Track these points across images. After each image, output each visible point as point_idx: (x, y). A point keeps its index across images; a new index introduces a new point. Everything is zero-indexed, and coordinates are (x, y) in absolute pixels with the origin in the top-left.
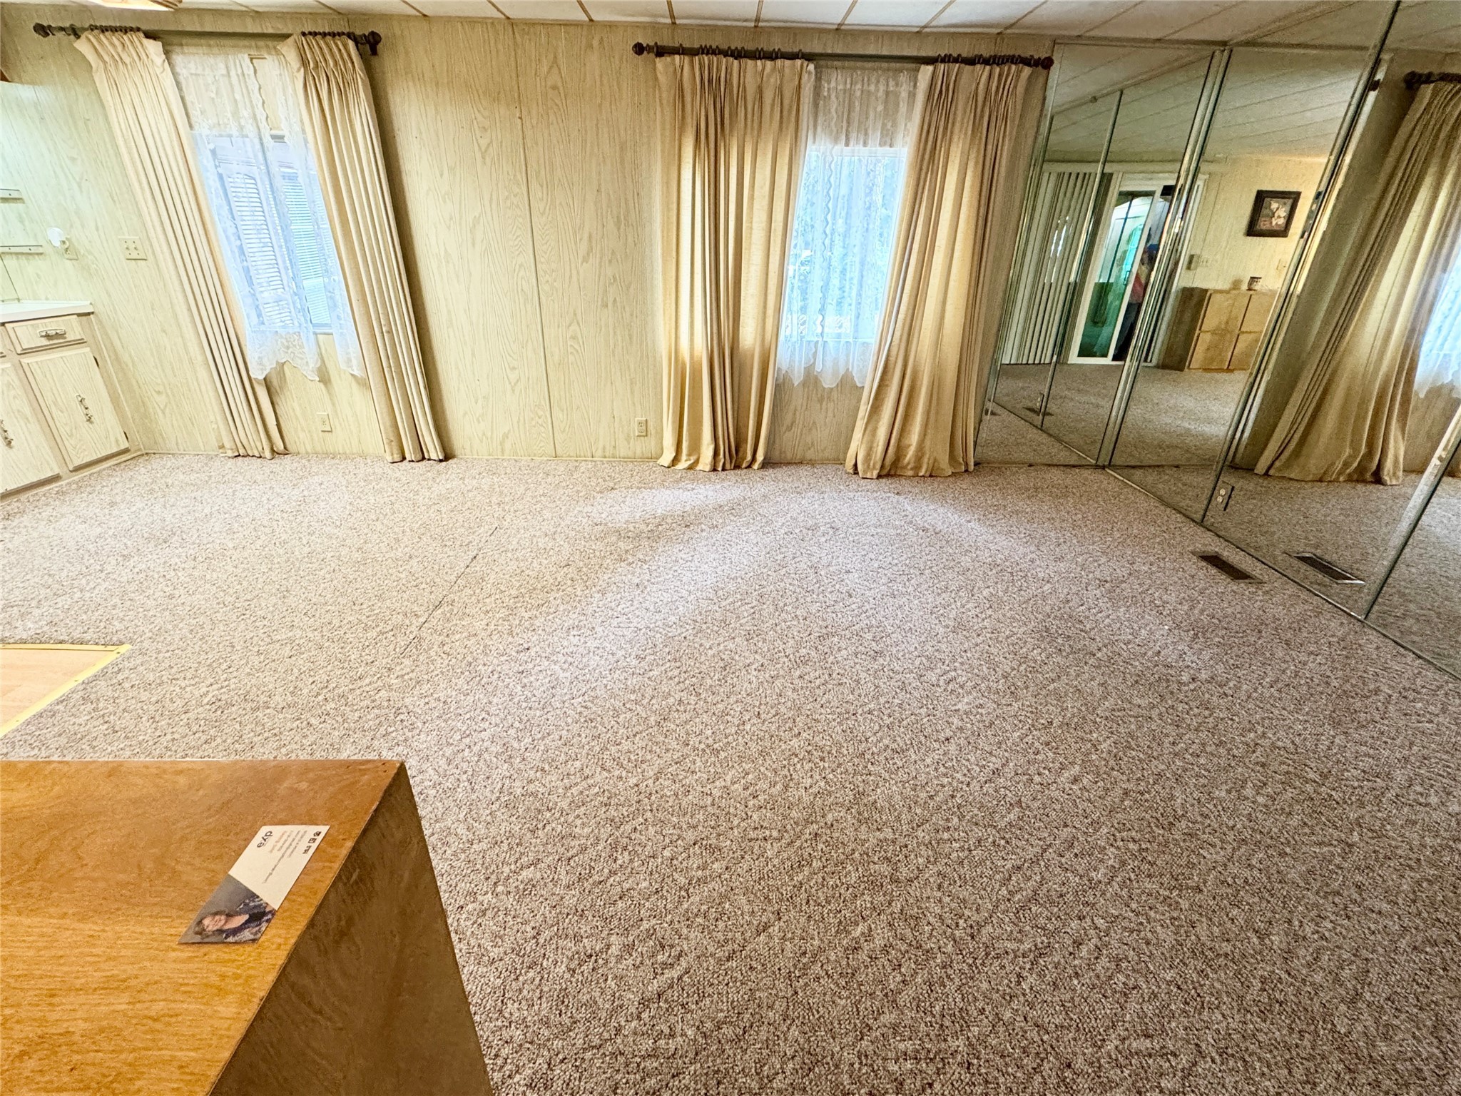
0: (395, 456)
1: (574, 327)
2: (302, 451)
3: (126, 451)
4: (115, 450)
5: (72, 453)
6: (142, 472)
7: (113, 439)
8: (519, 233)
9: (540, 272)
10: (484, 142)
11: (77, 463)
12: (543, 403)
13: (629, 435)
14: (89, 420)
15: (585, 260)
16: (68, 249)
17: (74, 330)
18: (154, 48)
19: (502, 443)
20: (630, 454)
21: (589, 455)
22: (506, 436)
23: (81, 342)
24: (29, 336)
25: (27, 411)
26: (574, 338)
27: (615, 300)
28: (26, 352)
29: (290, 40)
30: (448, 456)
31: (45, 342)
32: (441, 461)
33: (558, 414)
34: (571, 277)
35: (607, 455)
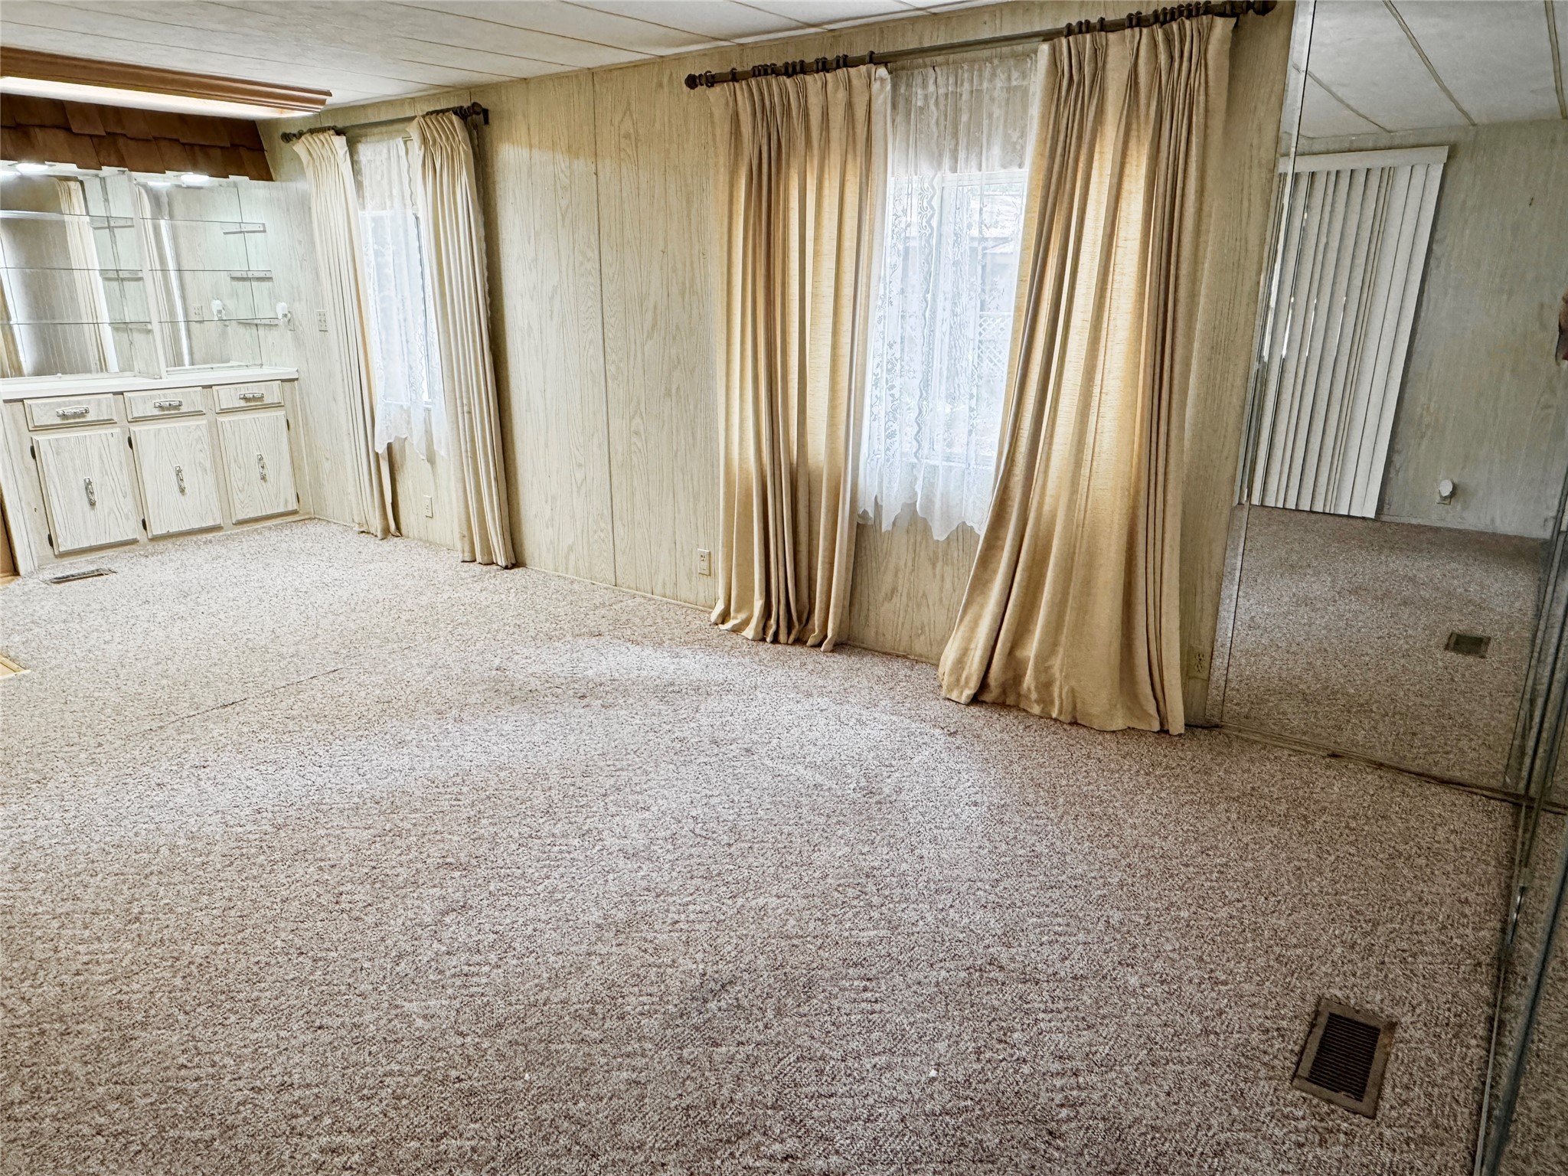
0: (466, 554)
1: (637, 420)
2: (411, 535)
3: (294, 512)
4: (281, 510)
5: (238, 506)
6: (297, 538)
7: (282, 500)
8: (590, 304)
9: (608, 350)
10: (564, 203)
11: (241, 516)
12: (605, 512)
13: (691, 572)
14: (264, 478)
15: (650, 337)
16: (290, 320)
17: (273, 395)
18: (340, 142)
19: (567, 557)
20: (692, 598)
21: (649, 589)
22: (571, 549)
23: (278, 406)
24: (228, 398)
25: (208, 465)
26: (637, 433)
27: (678, 388)
28: (224, 412)
29: (415, 121)
30: (516, 561)
31: (243, 403)
32: (506, 568)
33: (620, 530)
34: (635, 356)
35: (668, 593)
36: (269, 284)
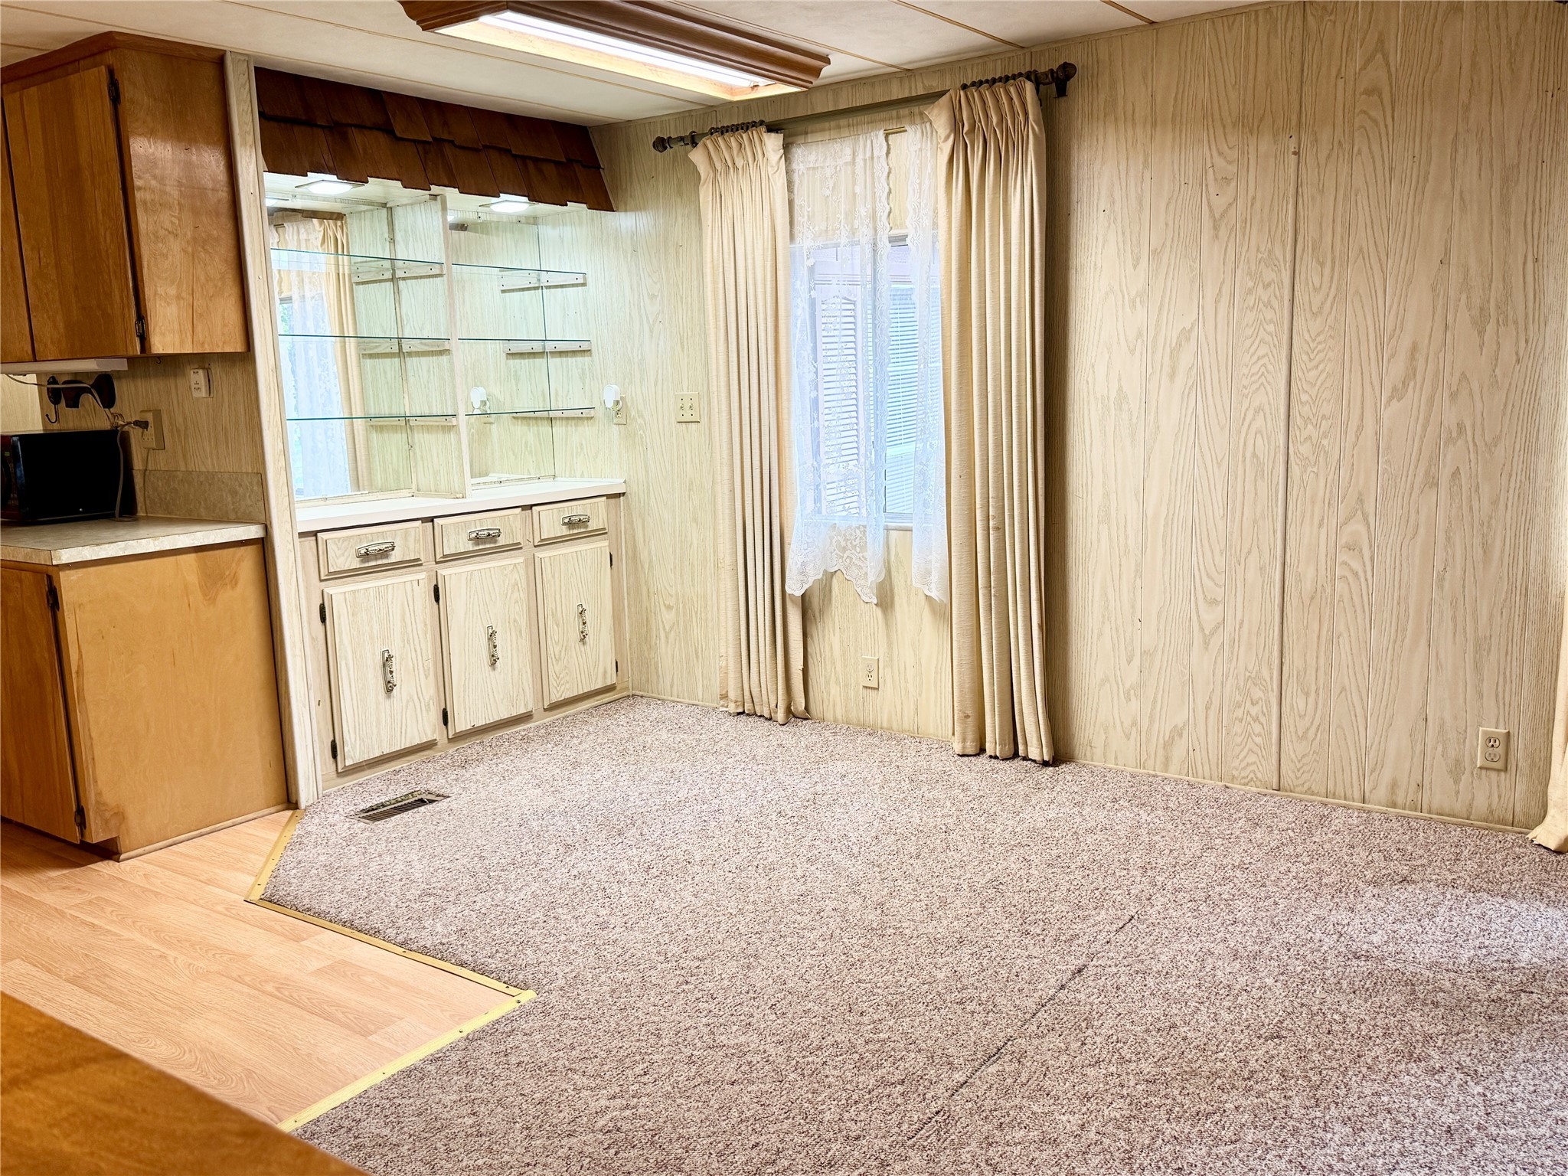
0: (968, 744)
1: (1357, 526)
2: (829, 716)
3: (611, 688)
4: (599, 685)
5: (553, 684)
6: (621, 723)
7: (601, 670)
8: (1261, 352)
9: (1297, 420)
10: (1220, 203)
11: (556, 697)
12: (1265, 674)
13: (1458, 763)
14: (583, 640)
15: (1397, 394)
16: (619, 409)
17: (598, 515)
18: (773, 142)
19: (1168, 745)
20: (1459, 807)
21: (1357, 795)
22: (1177, 732)
23: (601, 533)
24: (551, 523)
25: (523, 622)
26: (1350, 548)
27: (1456, 473)
28: (546, 543)
29: (945, 99)
30: (1060, 755)
31: (565, 531)
32: (1045, 764)
33: (1296, 700)
34: (1361, 427)
35: (1400, 800)
36: (585, 360)
